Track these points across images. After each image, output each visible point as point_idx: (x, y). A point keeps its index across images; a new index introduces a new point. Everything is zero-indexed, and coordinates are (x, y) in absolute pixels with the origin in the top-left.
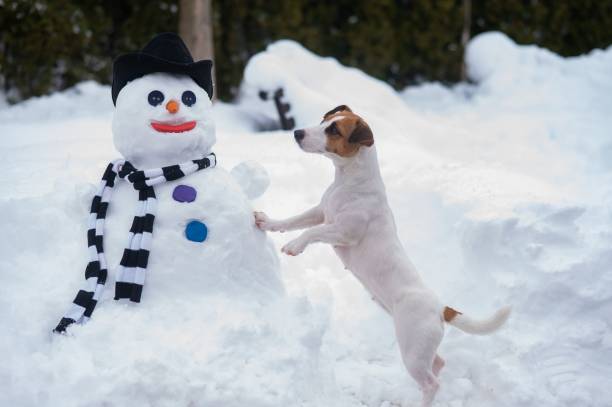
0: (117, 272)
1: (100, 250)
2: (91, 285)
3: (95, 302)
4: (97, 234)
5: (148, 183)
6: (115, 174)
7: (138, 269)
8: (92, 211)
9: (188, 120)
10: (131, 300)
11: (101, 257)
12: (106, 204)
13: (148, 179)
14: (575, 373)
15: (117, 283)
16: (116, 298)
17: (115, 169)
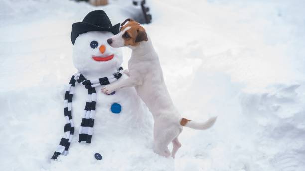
0: (79, 129)
1: (70, 118)
2: (67, 135)
3: (70, 143)
4: (69, 110)
5: (93, 86)
6: (75, 80)
7: (89, 128)
8: (65, 99)
9: (110, 54)
10: (87, 142)
11: (71, 121)
12: (72, 95)
13: (92, 84)
14: (295, 166)
15: (80, 135)
16: (80, 141)
17: (75, 78)
